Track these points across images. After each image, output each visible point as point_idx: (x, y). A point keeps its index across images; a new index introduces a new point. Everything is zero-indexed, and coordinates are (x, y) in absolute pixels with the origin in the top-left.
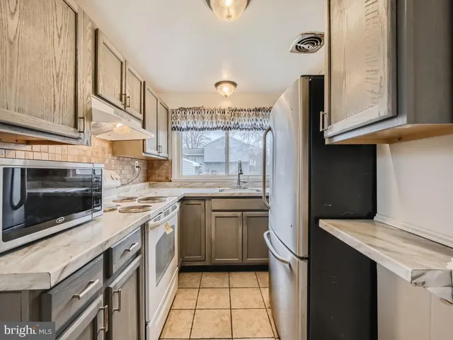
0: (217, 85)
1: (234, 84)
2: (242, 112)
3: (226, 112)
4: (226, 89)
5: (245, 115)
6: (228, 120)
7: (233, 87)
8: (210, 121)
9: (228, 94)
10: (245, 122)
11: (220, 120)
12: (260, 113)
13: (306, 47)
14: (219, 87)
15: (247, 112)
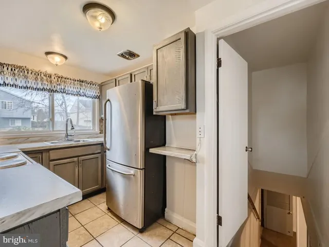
0: (48, 53)
1: (66, 58)
2: (68, 80)
3: (53, 77)
4: (57, 59)
5: (71, 83)
6: (55, 84)
7: (64, 59)
8: (34, 81)
9: (59, 64)
10: (70, 89)
11: (46, 83)
12: (83, 84)
13: (127, 56)
14: (49, 56)
15: (72, 81)
